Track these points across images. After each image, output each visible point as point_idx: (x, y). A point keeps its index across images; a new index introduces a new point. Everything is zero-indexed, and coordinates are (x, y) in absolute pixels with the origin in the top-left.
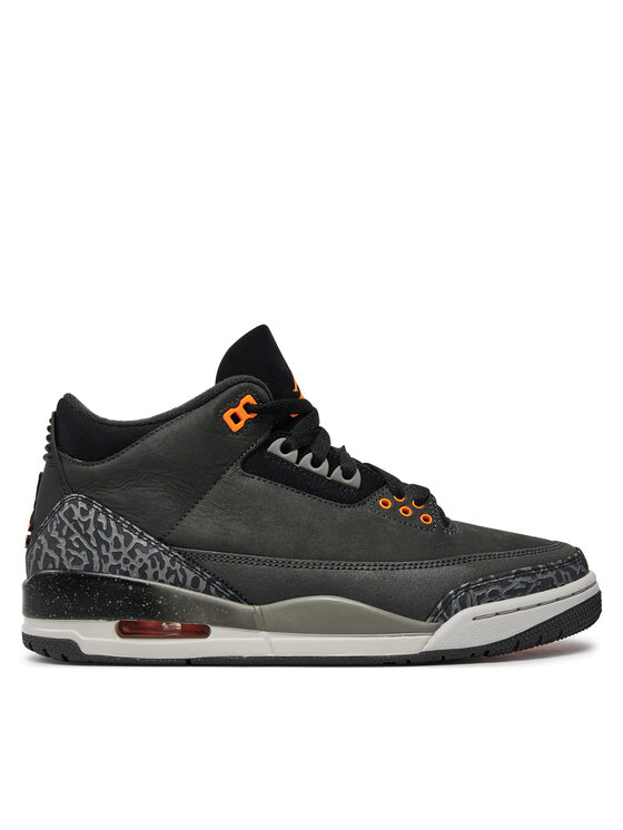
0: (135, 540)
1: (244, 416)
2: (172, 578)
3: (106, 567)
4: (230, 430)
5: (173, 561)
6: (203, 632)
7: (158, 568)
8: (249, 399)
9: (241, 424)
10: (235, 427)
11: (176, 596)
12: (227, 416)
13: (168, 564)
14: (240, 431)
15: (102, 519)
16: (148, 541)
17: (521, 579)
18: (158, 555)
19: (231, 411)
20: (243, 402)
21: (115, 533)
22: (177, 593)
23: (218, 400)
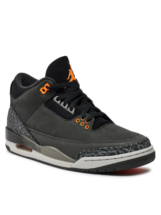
0: (19, 123)
1: (46, 89)
2: (25, 135)
3: (14, 128)
4: (42, 94)
5: (25, 130)
6: (31, 151)
7: (22, 132)
8: (47, 85)
9: (45, 92)
10: (43, 93)
11: (26, 140)
12: (41, 90)
13: (24, 131)
14: (45, 94)
15: (14, 116)
16: (21, 124)
17: (102, 152)
18: (22, 128)
19: (42, 88)
20: (45, 85)
21: (16, 120)
22: (26, 139)
23: (38, 85)
